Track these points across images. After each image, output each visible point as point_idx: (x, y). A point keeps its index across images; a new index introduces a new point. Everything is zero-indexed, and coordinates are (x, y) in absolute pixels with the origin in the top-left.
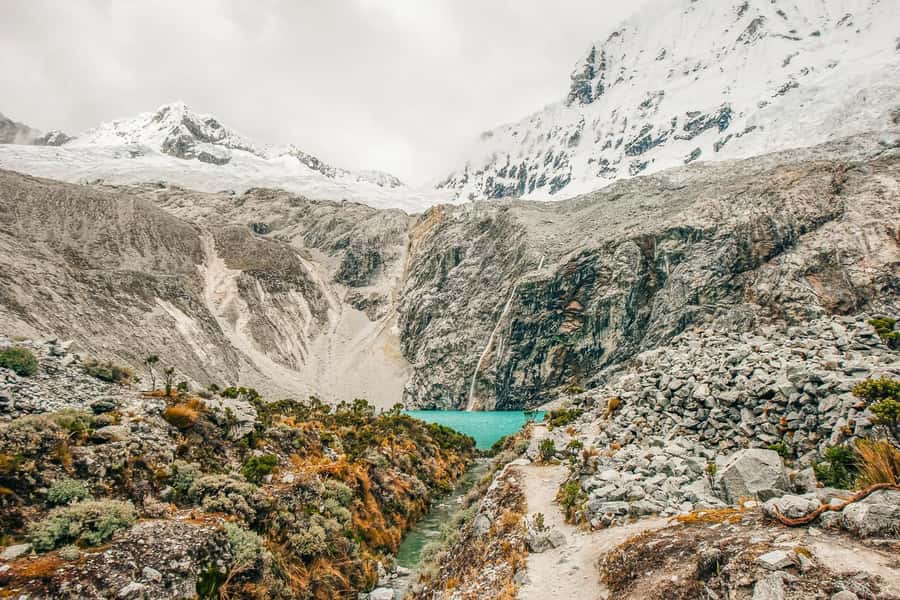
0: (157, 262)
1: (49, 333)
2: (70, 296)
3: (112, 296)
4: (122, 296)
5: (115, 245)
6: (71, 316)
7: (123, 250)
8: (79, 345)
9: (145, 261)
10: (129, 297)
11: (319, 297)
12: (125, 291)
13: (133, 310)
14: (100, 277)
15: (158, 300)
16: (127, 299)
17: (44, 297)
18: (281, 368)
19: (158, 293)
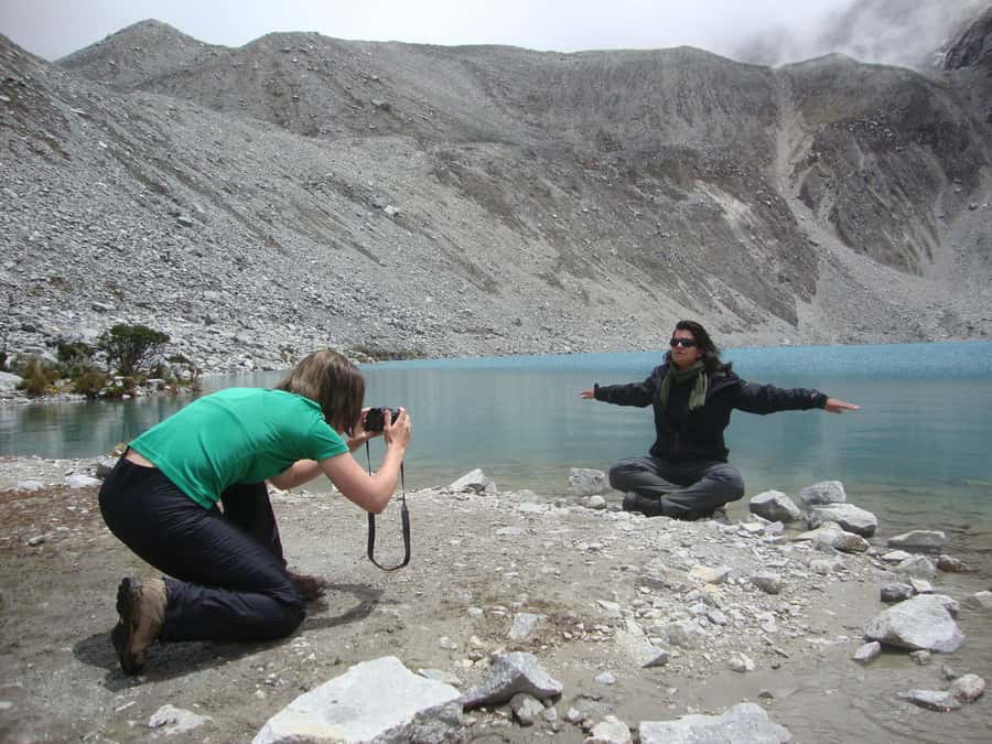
0: (710, 130)
1: (537, 239)
2: (574, 188)
3: (634, 183)
4: (648, 180)
5: (658, 116)
6: (573, 215)
7: (667, 122)
8: (577, 253)
9: (693, 131)
10: (656, 182)
11: (963, 147)
12: (653, 174)
13: (660, 199)
14: (620, 159)
15: (700, 182)
16: (654, 186)
17: (541, 194)
18: (889, 272)
19: (699, 171)
